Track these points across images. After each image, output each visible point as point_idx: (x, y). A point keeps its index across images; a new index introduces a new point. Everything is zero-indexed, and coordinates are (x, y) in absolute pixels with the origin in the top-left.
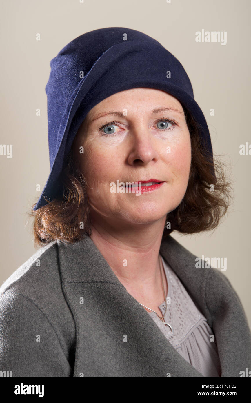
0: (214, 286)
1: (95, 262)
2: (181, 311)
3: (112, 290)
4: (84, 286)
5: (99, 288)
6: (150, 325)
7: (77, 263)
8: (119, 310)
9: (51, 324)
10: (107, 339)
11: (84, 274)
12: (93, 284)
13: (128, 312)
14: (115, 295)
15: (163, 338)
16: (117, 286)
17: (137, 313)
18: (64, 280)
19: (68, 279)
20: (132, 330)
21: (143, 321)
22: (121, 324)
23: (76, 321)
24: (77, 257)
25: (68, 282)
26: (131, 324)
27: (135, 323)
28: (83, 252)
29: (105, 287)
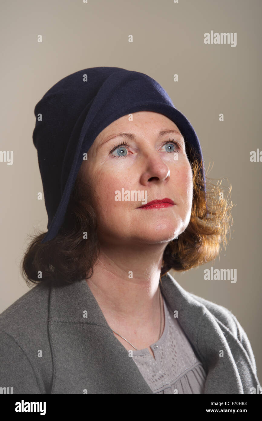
0: (206, 333)
1: (83, 302)
2: (176, 352)
3: (97, 332)
4: (70, 327)
5: (85, 330)
6: (132, 370)
7: (66, 302)
8: (102, 352)
9: (30, 362)
10: (88, 382)
11: (72, 314)
12: (80, 325)
13: (111, 355)
14: (100, 337)
15: (144, 384)
16: (103, 328)
17: (120, 356)
18: (51, 319)
19: (55, 317)
20: (113, 373)
21: (125, 366)
22: (103, 367)
23: (54, 363)
24: (67, 296)
25: (55, 321)
26: (112, 367)
27: (117, 366)
28: (73, 291)
29: (90, 329)
